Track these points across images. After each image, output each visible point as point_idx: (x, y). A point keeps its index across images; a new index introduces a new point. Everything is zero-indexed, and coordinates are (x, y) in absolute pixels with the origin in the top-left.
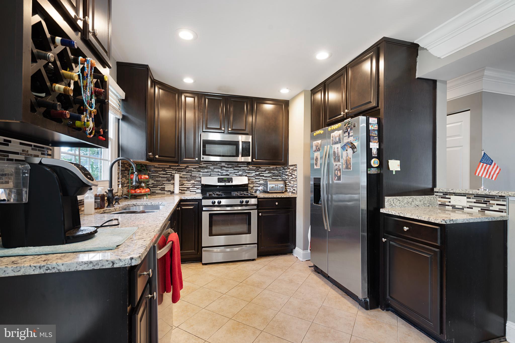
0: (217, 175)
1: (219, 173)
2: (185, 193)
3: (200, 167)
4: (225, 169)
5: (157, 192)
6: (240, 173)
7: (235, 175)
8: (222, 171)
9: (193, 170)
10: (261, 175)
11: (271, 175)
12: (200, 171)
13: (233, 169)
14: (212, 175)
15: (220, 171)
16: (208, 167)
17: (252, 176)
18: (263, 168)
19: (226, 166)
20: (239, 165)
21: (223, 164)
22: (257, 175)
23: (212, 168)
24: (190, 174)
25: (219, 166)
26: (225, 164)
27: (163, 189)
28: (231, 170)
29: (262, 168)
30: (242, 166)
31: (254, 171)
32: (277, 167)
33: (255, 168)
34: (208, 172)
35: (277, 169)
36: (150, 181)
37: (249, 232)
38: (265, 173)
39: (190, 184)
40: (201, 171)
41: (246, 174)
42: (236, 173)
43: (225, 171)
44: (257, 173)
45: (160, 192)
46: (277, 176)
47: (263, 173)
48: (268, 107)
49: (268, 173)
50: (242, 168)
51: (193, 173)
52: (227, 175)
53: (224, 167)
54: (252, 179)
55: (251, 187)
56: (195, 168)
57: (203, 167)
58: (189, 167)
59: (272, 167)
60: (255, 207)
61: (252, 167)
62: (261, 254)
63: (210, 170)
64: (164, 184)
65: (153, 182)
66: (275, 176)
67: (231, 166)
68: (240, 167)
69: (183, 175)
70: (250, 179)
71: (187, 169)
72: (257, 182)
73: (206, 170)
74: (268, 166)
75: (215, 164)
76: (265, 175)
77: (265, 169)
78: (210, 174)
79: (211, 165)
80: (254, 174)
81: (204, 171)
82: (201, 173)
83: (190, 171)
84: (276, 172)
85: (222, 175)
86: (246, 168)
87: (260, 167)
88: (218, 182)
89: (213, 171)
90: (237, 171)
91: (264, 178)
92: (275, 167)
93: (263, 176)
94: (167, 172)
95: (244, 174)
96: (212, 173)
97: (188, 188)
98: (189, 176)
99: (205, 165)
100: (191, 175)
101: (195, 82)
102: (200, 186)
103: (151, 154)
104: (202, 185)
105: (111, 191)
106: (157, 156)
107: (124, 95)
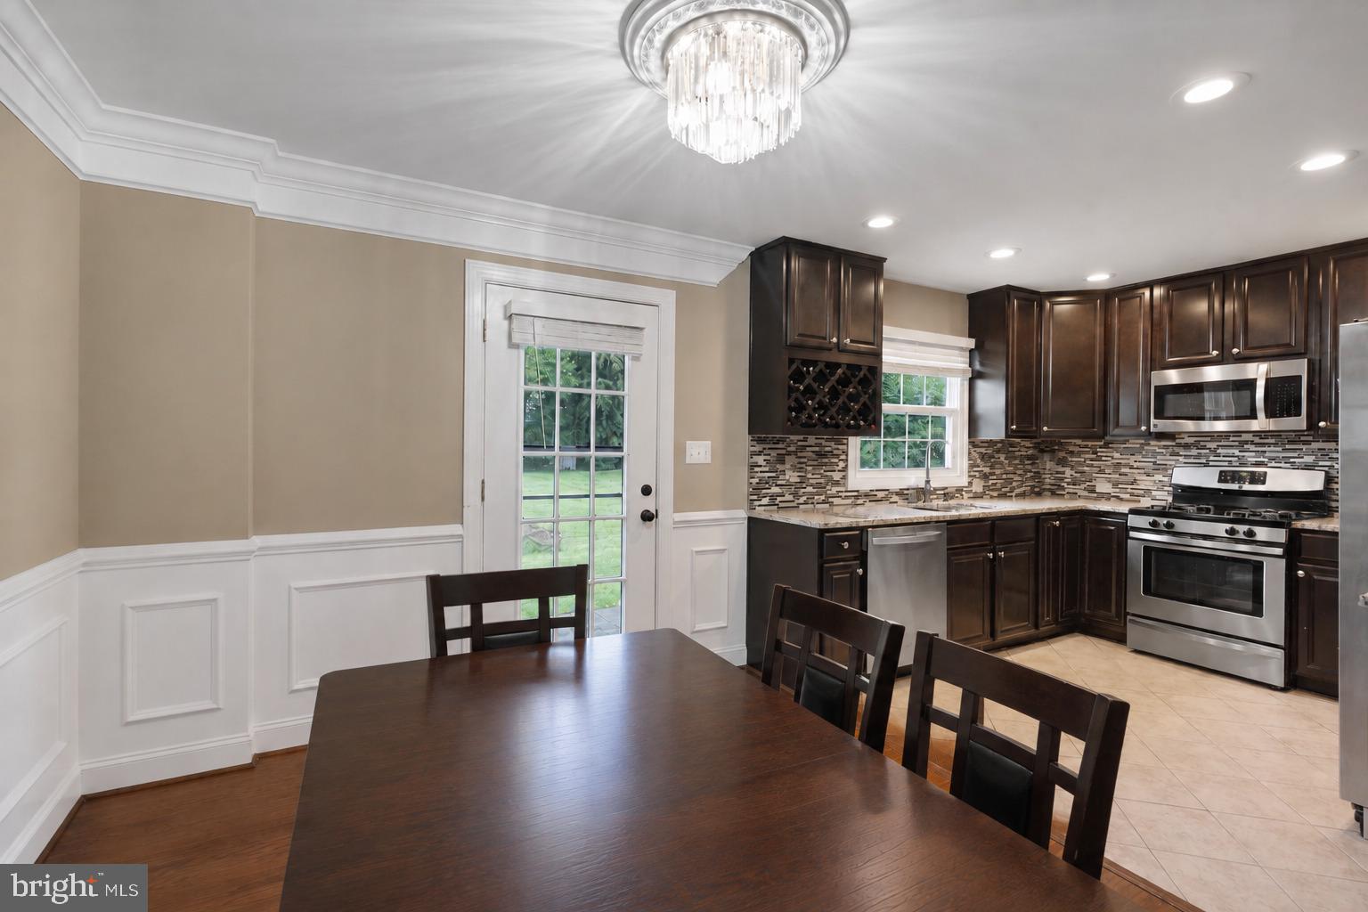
0: (1224, 464)
1: (1232, 459)
4: (1252, 448)
5: (1077, 492)
6: (1307, 460)
8: (1240, 454)
9: (1159, 451)
12: (1176, 454)
13: (1280, 449)
14: (1211, 463)
15: (1237, 454)
16: (1202, 443)
20: (1302, 439)
21: (1245, 437)
23: (1213, 446)
24: (1153, 460)
25: (1234, 442)
26: (1254, 437)
27: (1091, 489)
28: (1272, 451)
37: (1256, 610)
39: (1152, 483)
40: (1182, 453)
41: (1324, 464)
42: (1288, 460)
43: (1253, 454)
45: (1086, 493)
51: (1158, 457)
52: (1255, 464)
53: (1252, 443)
56: (1166, 447)
57: (1185, 446)
58: (1148, 444)
60: (1278, 551)
63: (1207, 451)
64: (1094, 480)
65: (1073, 473)
67: (1273, 441)
68: (1305, 443)
69: (1133, 460)
71: (1146, 448)
73: (1194, 452)
75: (1221, 437)
78: (1203, 461)
79: (1209, 438)
81: (1186, 453)
82: (1181, 459)
83: (1155, 454)
85: (1240, 465)
88: (1219, 482)
89: (1215, 454)
90: (1296, 455)
94: (1099, 454)
95: (1317, 464)
96: (1212, 458)
98: (1151, 464)
99: (1192, 440)
100: (1155, 463)
102: (1171, 489)
103: (1017, 427)
104: (1176, 487)
105: (928, 482)
106: (1045, 428)
107: (971, 343)
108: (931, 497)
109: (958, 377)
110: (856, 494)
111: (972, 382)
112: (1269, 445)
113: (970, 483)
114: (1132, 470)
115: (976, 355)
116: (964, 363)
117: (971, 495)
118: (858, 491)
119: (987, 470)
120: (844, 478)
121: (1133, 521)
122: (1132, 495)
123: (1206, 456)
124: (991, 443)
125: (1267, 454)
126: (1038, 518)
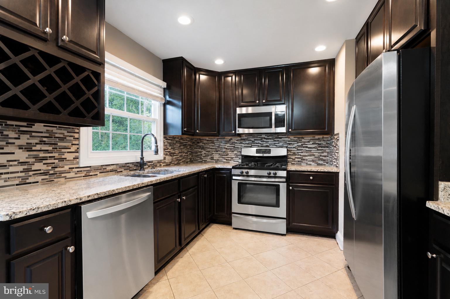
0: (257, 146)
1: (259, 145)
2: (229, 162)
3: (241, 139)
4: (265, 140)
5: (208, 160)
6: (281, 144)
7: (275, 147)
8: (261, 143)
9: (236, 142)
10: (304, 145)
11: (316, 145)
12: (241, 143)
13: (273, 140)
14: (253, 146)
15: (260, 143)
16: (249, 139)
17: (293, 147)
18: (307, 138)
19: (266, 137)
20: (279, 136)
21: (263, 136)
22: (299, 146)
23: (253, 139)
24: (234, 145)
25: (259, 138)
26: (265, 136)
27: (212, 158)
28: (271, 142)
29: (305, 138)
30: (283, 137)
31: (296, 141)
32: (324, 137)
33: (297, 138)
34: (248, 144)
35: (324, 139)
36: (202, 152)
37: (277, 205)
38: (308, 144)
39: (233, 155)
40: (243, 143)
41: (286, 145)
42: (276, 144)
43: (265, 142)
44: (300, 144)
45: (210, 160)
46: (325, 147)
47: (307, 144)
48: (314, 71)
49: (312, 143)
50: (283, 139)
51: (236, 145)
52: (267, 146)
53: (265, 138)
54: (293, 151)
55: (292, 159)
56: (238, 140)
57: (244, 140)
58: (233, 139)
59: (317, 137)
60: (284, 180)
61: (294, 137)
62: (291, 230)
63: (251, 142)
64: (213, 154)
65: (205, 152)
66: (322, 147)
68: (281, 138)
69: (227, 146)
70: (292, 150)
71: (231, 141)
72: (299, 154)
73: (247, 142)
74: (313, 136)
75: (255, 136)
76: (309, 146)
77: (309, 139)
78: (250, 145)
79: (252, 137)
80: (296, 145)
81: (244, 143)
82: (243, 145)
84: (323, 142)
85: (261, 147)
86: (287, 139)
87: (303, 138)
88: (256, 153)
89: (254, 143)
90: (277, 142)
91: (307, 149)
92: (321, 137)
93: (307, 147)
94: (215, 144)
95: (284, 145)
96: (253, 144)
97: (232, 158)
98: (233, 147)
99: (246, 137)
100: (234, 147)
101: (225, 62)
102: (241, 157)
103: (187, 129)
104: (242, 156)
105: (142, 159)
106: (197, 131)
107: (164, 85)
108: (145, 167)
109: (158, 101)
110: (89, 169)
111: (164, 105)
112: (270, 139)
113: (165, 158)
114: (227, 150)
115: (167, 92)
116: (160, 94)
117: (165, 164)
118: (90, 167)
119: (172, 151)
120: (77, 158)
121: (234, 172)
122: (227, 160)
123: (251, 143)
124: (174, 138)
125: (269, 142)
126: (198, 175)
